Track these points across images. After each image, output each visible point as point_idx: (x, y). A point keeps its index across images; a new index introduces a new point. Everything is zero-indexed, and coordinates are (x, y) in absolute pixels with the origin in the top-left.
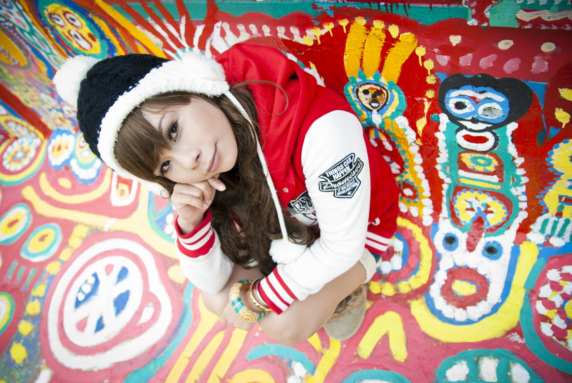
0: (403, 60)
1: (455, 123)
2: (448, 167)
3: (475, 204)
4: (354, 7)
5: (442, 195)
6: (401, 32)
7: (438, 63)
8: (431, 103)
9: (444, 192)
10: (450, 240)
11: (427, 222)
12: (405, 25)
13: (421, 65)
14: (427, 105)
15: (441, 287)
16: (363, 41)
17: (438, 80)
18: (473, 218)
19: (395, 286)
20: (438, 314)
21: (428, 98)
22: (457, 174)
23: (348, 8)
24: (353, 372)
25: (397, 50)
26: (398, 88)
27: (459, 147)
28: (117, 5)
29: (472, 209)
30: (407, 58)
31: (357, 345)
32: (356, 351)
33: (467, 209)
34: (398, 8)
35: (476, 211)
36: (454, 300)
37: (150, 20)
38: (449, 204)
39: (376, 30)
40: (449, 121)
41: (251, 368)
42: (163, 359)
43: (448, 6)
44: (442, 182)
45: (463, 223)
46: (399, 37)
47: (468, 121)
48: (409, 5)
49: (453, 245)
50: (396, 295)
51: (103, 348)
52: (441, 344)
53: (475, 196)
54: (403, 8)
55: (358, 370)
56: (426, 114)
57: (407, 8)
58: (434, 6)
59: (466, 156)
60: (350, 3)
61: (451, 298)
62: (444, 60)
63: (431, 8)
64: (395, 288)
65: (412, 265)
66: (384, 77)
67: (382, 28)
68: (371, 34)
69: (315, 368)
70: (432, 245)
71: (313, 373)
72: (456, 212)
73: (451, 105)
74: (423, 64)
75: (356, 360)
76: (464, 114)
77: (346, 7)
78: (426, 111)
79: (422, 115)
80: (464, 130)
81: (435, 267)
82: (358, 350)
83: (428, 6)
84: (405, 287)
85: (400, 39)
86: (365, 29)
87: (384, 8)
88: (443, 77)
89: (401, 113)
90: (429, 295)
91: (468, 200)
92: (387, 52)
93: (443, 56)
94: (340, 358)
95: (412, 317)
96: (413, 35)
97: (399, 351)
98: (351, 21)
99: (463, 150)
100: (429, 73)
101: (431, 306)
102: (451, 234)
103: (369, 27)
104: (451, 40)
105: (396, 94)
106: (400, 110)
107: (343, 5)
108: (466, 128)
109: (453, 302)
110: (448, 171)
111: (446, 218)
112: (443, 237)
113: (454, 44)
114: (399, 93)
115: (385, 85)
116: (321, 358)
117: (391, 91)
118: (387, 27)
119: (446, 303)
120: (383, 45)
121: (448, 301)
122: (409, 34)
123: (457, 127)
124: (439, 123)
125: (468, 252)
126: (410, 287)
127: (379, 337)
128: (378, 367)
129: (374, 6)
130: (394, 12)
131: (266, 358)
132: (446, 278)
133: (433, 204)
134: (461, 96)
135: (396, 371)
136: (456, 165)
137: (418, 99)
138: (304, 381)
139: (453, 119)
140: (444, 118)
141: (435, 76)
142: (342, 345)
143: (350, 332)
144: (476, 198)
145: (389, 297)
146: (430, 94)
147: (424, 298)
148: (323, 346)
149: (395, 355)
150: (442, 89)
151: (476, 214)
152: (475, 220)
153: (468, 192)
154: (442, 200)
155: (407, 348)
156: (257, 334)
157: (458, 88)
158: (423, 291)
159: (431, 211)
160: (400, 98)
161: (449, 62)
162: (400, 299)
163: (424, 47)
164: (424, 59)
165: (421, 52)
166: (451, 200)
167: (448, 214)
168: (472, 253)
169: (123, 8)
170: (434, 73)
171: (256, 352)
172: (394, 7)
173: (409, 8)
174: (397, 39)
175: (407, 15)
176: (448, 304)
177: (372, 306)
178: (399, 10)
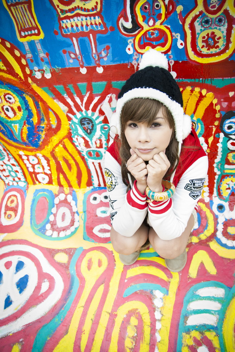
0: (206, 106)
1: (227, 137)
2: (220, 164)
3: (231, 185)
4: (187, 82)
5: (214, 183)
6: (207, 92)
7: (222, 106)
8: (216, 128)
9: (215, 181)
10: (221, 207)
11: (207, 201)
12: (210, 89)
13: (214, 108)
14: (214, 129)
15: (222, 232)
16: (188, 99)
17: (221, 115)
18: (230, 193)
19: (198, 237)
20: (225, 246)
21: (215, 126)
22: (224, 168)
23: (184, 82)
24: (190, 287)
25: (204, 102)
26: (201, 122)
27: (228, 150)
28: (47, 88)
29: (229, 188)
30: (208, 105)
31: (188, 272)
32: (189, 276)
33: (227, 189)
34: (208, 81)
35: (231, 189)
36: (230, 237)
37: (65, 96)
38: (217, 188)
39: (195, 92)
40: (224, 136)
41: (128, 301)
42: (64, 313)
43: (231, 78)
44: (215, 174)
45: (225, 198)
46: (206, 95)
47: (233, 135)
48: (213, 79)
49: (223, 209)
50: (200, 241)
51: (14, 317)
52: (232, 260)
53: (231, 180)
54: (210, 81)
55: (193, 285)
56: (213, 134)
57: (212, 80)
58: (224, 78)
59: (230, 155)
60: (185, 79)
61: (228, 237)
62: (225, 104)
63: (223, 80)
64: (198, 238)
65: (204, 225)
66: (196, 116)
67: (198, 91)
68: (193, 94)
69: (168, 291)
70: (212, 212)
71: (167, 294)
72: (221, 192)
73: (226, 128)
74: (215, 108)
75: (190, 280)
76: (231, 131)
77: (183, 81)
78: (213, 133)
79: (212, 135)
80: (231, 140)
81: (216, 223)
82: (189, 274)
83: (221, 79)
84: (203, 237)
85: (206, 96)
86: (190, 92)
87: (202, 81)
88: (223, 113)
89: (201, 135)
90: (217, 238)
91: (227, 183)
92: (199, 103)
93: (225, 103)
94: (181, 282)
95: (213, 251)
96: (213, 93)
97: (212, 270)
98: (184, 88)
99: (230, 151)
100: (217, 112)
101: (220, 243)
102: (220, 204)
103: (192, 91)
104: (229, 95)
105: (200, 125)
106: (201, 134)
107: (182, 81)
108: (232, 139)
109: (230, 238)
110: (219, 167)
111: (216, 197)
112: (216, 206)
113: (231, 96)
114: (201, 125)
115: (195, 121)
116: (169, 285)
117: (197, 124)
118: (201, 90)
119: (227, 240)
120: (197, 100)
121: (228, 239)
122: (211, 93)
123: (228, 139)
124: (219, 138)
125: (231, 211)
126: (206, 236)
127: (199, 265)
128: (203, 280)
129: (197, 80)
130: (206, 83)
131: (136, 293)
132: (223, 227)
133: (209, 190)
134: (231, 122)
135: (214, 280)
136: (224, 162)
137: (210, 127)
138: (164, 300)
139: (226, 135)
140: (222, 135)
141: (220, 113)
142: (179, 274)
143: (183, 265)
144: (232, 181)
145: (197, 243)
146: (216, 123)
147: (215, 240)
148: (168, 277)
149: (210, 272)
150: (222, 120)
151: (231, 191)
152: (230, 194)
153: (228, 178)
154: (214, 186)
155: (215, 267)
156: (126, 281)
157: (230, 118)
158: (213, 236)
159: (208, 194)
160: (201, 127)
161: (227, 105)
162: (203, 243)
163: (217, 99)
164: (216, 105)
165: (215, 101)
166: (219, 185)
167: (217, 194)
168: (233, 212)
169: (50, 89)
170: (220, 112)
171: (128, 292)
172: (206, 80)
173: (213, 80)
174: (205, 96)
175: (212, 84)
176: (228, 240)
177: (189, 250)
178: (208, 82)
